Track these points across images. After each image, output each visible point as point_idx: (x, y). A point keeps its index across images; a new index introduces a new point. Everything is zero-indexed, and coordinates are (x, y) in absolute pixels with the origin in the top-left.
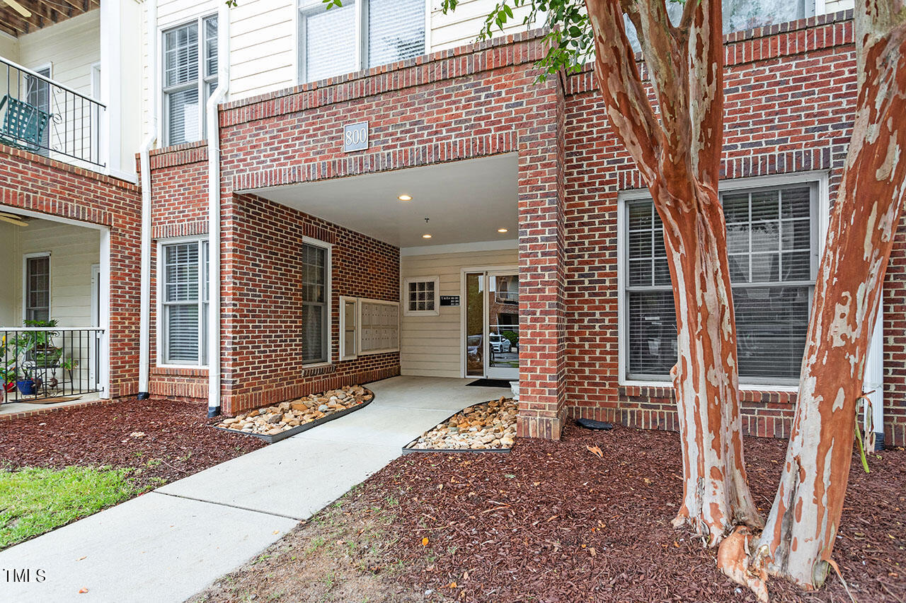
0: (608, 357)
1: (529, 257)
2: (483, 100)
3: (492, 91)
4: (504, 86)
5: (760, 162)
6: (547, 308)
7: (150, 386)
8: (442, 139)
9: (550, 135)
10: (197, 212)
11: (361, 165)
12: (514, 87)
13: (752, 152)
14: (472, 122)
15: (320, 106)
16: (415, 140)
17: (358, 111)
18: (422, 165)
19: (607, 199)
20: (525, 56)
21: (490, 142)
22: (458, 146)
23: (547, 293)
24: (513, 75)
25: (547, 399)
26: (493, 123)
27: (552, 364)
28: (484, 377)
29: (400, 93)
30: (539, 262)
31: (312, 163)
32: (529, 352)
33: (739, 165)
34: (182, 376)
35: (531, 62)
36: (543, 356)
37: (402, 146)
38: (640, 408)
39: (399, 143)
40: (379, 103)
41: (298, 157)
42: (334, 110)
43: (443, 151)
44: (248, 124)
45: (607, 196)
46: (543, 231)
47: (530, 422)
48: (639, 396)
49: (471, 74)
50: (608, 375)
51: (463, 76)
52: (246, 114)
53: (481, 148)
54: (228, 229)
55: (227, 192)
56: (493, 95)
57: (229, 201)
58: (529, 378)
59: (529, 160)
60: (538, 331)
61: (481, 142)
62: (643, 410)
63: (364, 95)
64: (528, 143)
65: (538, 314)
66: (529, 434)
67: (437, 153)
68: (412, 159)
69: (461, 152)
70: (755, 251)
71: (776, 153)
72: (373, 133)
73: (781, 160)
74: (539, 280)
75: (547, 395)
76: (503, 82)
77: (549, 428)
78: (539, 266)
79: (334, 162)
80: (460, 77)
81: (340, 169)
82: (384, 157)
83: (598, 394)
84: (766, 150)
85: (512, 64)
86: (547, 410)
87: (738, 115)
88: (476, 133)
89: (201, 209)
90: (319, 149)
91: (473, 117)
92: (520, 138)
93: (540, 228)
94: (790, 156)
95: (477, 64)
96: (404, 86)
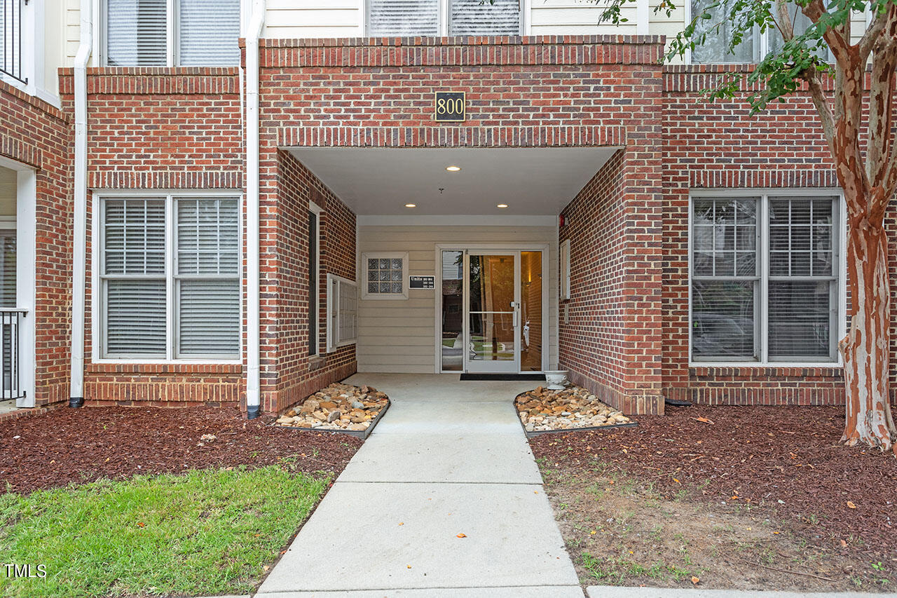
0: (680, 341)
1: (636, 246)
2: (592, 91)
3: (601, 84)
4: (613, 82)
5: (801, 176)
6: (653, 294)
7: (86, 388)
8: (549, 123)
9: (656, 135)
10: (170, 159)
11: (456, 137)
12: (622, 85)
13: (796, 167)
14: (581, 111)
15: (404, 66)
16: (520, 120)
17: (452, 79)
18: (527, 146)
19: (680, 195)
20: (634, 57)
21: (599, 133)
22: (566, 133)
23: (653, 281)
24: (622, 73)
25: (652, 378)
26: (602, 116)
27: (657, 346)
28: (463, 372)
29: (502, 69)
30: (646, 251)
31: (392, 128)
32: (636, 335)
33: (786, 176)
34: (144, 374)
35: (639, 64)
36: (649, 339)
37: (504, 123)
38: (707, 387)
39: (501, 120)
40: (478, 75)
41: (374, 118)
42: (422, 72)
43: (550, 136)
44: (301, 70)
45: (680, 191)
46: (650, 224)
47: (638, 400)
48: (706, 375)
49: (581, 64)
50: (680, 357)
51: (572, 65)
52: (299, 58)
53: (590, 138)
54: (270, 191)
55: (269, 146)
56: (602, 89)
57: (272, 158)
58: (636, 359)
59: (636, 155)
60: (644, 315)
61: (590, 132)
62: (710, 388)
63: (461, 64)
64: (636, 140)
65: (644, 300)
66: (636, 411)
67: (543, 137)
68: (516, 138)
69: (570, 139)
70: (795, 249)
71: (813, 170)
72: (471, 106)
73: (816, 176)
74: (646, 269)
75: (652, 374)
76: (612, 78)
77: (655, 405)
78: (646, 256)
79: (422, 130)
80: (569, 65)
81: (429, 139)
82: (484, 133)
83: (670, 375)
84: (805, 167)
85: (622, 63)
86: (652, 388)
87: (786, 134)
88: (585, 122)
89: (177, 156)
90: (402, 113)
91: (582, 107)
92: (628, 134)
93: (646, 220)
94: (822, 173)
95: (586, 55)
96: (508, 63)
